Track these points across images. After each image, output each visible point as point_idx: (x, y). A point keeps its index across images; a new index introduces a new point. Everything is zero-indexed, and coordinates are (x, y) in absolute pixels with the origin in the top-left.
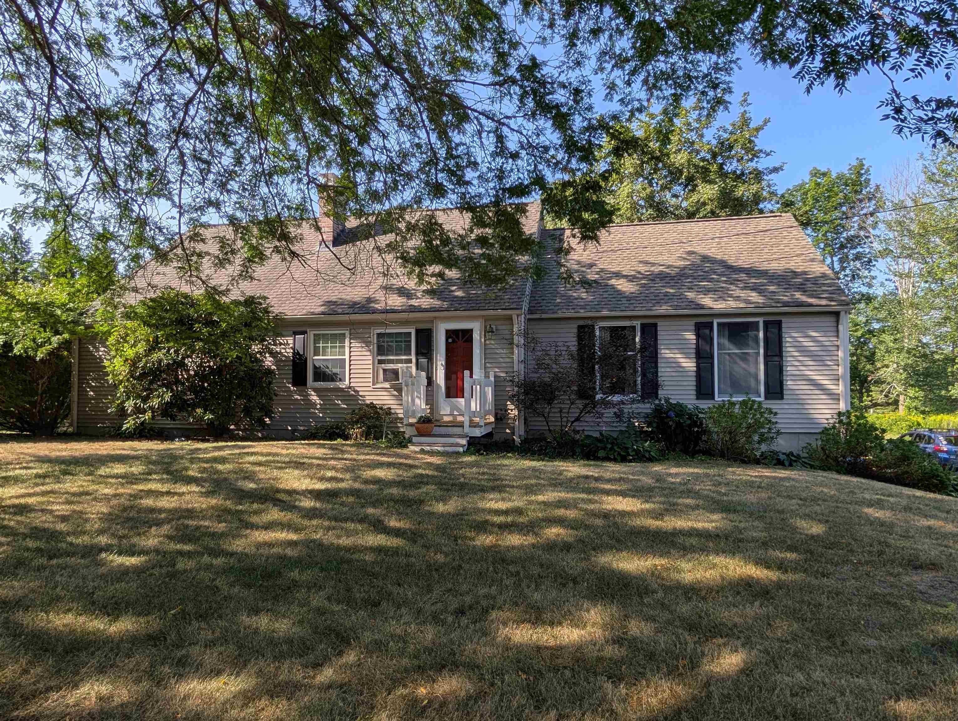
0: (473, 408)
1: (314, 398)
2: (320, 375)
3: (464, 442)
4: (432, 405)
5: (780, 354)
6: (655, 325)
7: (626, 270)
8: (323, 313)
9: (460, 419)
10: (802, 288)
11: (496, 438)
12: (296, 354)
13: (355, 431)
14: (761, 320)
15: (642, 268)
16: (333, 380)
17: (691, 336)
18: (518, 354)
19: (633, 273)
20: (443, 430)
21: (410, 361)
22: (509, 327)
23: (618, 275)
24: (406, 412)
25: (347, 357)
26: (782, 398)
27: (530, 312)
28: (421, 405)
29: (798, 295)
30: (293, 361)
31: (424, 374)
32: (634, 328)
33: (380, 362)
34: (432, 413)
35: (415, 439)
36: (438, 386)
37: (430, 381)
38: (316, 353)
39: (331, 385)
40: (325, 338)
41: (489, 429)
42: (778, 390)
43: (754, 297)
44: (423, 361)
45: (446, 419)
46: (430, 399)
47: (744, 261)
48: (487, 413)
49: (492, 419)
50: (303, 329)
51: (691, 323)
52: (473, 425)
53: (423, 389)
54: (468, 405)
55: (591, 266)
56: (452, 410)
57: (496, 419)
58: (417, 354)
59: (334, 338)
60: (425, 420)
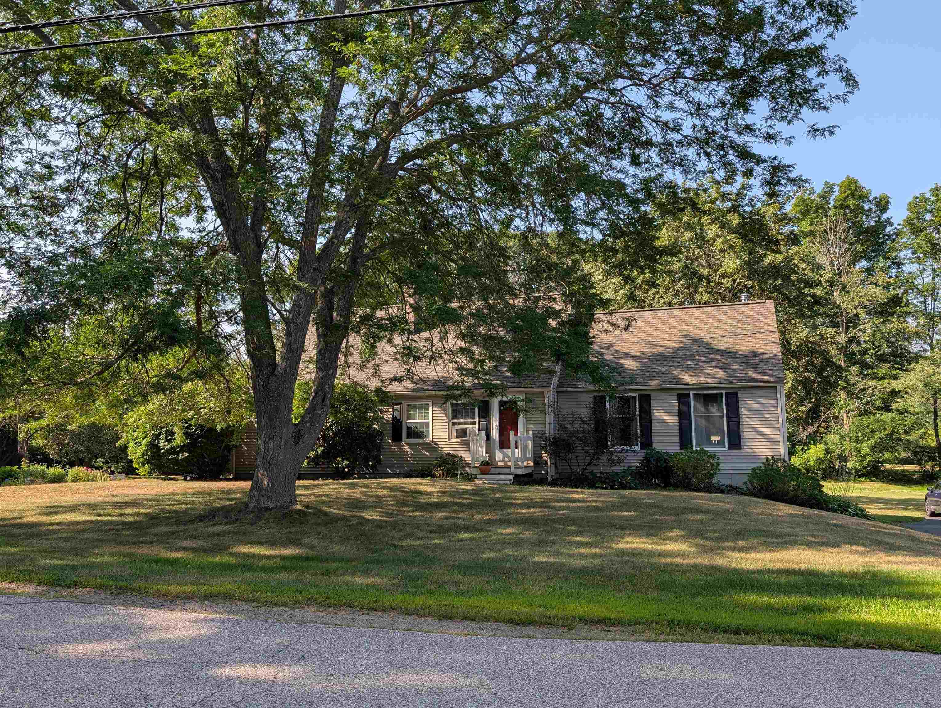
0: (516, 456)
1: (407, 449)
2: (413, 433)
3: (511, 477)
4: (490, 454)
5: (738, 416)
6: (649, 396)
7: (635, 352)
8: (414, 390)
9: (509, 463)
10: (755, 368)
11: (535, 476)
12: (394, 418)
13: (438, 472)
14: (723, 392)
15: (647, 349)
16: (420, 437)
17: (675, 403)
18: (549, 418)
19: (638, 354)
20: (498, 470)
21: (474, 423)
22: (541, 399)
23: (627, 355)
24: (473, 460)
25: (430, 420)
26: (740, 448)
27: (559, 386)
28: (482, 453)
29: (751, 373)
30: (393, 424)
31: (484, 433)
32: (634, 398)
33: (454, 424)
34: (490, 459)
35: (479, 476)
36: (494, 440)
37: (488, 437)
38: (408, 418)
39: (420, 440)
40: (415, 407)
41: (530, 471)
42: (737, 442)
43: (720, 374)
44: (484, 422)
45: (500, 464)
46: (489, 450)
47: (722, 344)
48: (528, 459)
49: (531, 464)
50: (399, 401)
51: (675, 394)
52: (517, 467)
53: (484, 443)
54: (513, 453)
55: (609, 347)
56: (504, 458)
57: (535, 463)
58: (480, 417)
59: (421, 407)
60: (485, 464)
